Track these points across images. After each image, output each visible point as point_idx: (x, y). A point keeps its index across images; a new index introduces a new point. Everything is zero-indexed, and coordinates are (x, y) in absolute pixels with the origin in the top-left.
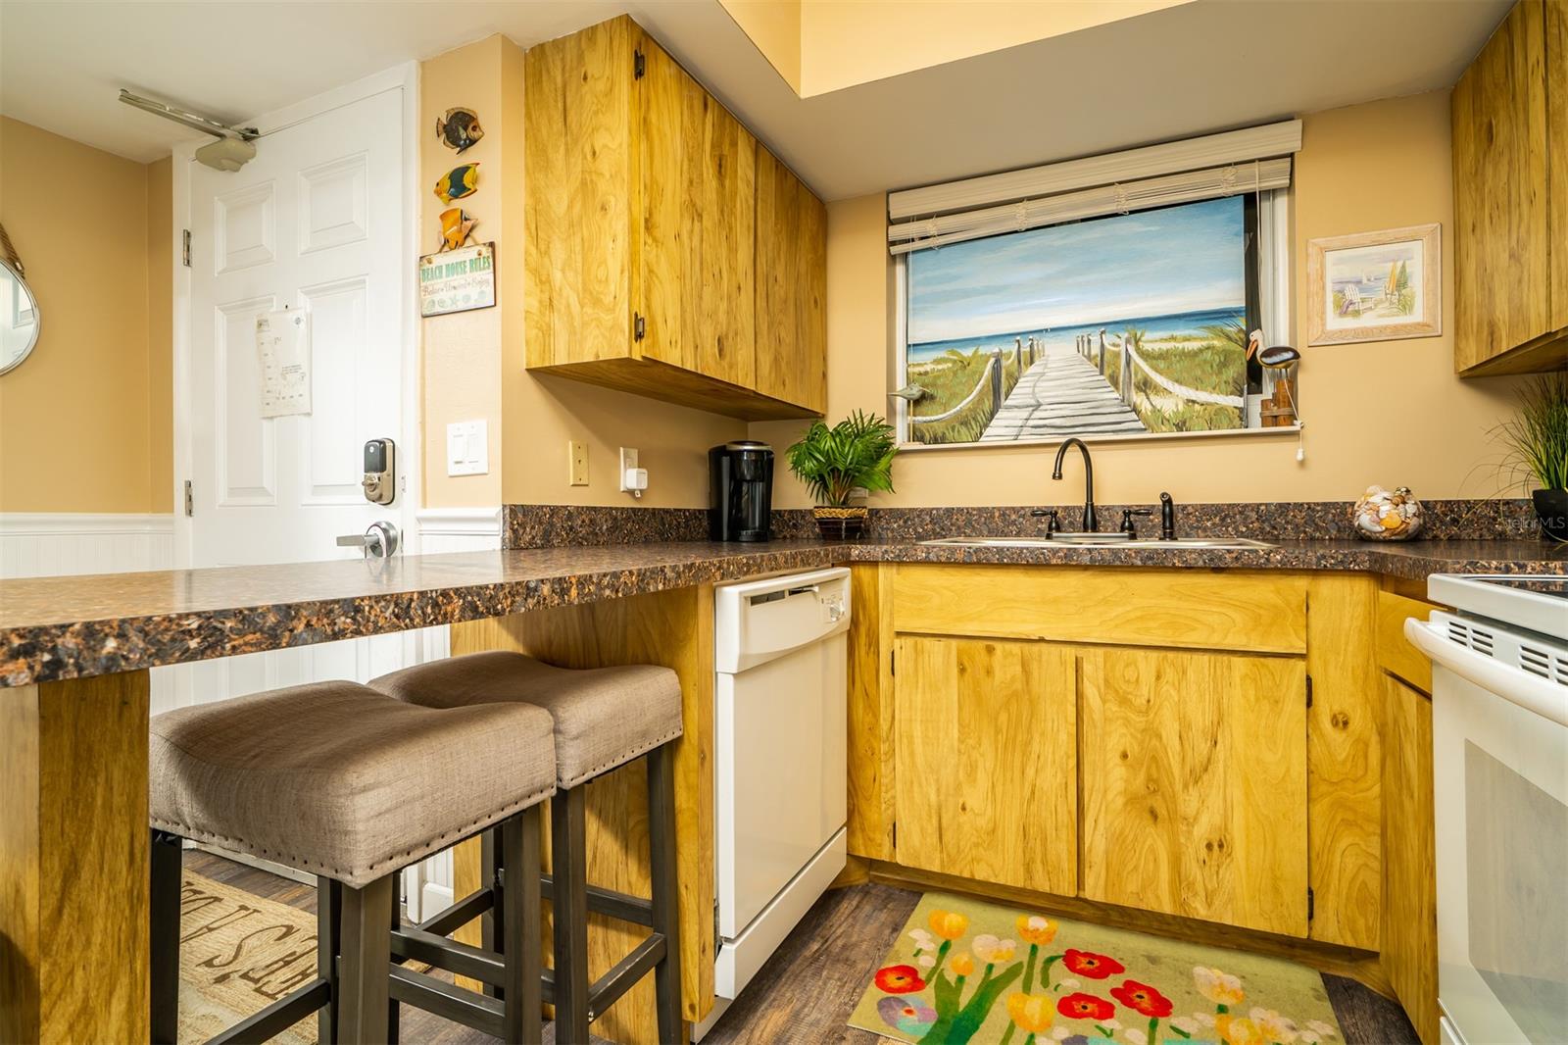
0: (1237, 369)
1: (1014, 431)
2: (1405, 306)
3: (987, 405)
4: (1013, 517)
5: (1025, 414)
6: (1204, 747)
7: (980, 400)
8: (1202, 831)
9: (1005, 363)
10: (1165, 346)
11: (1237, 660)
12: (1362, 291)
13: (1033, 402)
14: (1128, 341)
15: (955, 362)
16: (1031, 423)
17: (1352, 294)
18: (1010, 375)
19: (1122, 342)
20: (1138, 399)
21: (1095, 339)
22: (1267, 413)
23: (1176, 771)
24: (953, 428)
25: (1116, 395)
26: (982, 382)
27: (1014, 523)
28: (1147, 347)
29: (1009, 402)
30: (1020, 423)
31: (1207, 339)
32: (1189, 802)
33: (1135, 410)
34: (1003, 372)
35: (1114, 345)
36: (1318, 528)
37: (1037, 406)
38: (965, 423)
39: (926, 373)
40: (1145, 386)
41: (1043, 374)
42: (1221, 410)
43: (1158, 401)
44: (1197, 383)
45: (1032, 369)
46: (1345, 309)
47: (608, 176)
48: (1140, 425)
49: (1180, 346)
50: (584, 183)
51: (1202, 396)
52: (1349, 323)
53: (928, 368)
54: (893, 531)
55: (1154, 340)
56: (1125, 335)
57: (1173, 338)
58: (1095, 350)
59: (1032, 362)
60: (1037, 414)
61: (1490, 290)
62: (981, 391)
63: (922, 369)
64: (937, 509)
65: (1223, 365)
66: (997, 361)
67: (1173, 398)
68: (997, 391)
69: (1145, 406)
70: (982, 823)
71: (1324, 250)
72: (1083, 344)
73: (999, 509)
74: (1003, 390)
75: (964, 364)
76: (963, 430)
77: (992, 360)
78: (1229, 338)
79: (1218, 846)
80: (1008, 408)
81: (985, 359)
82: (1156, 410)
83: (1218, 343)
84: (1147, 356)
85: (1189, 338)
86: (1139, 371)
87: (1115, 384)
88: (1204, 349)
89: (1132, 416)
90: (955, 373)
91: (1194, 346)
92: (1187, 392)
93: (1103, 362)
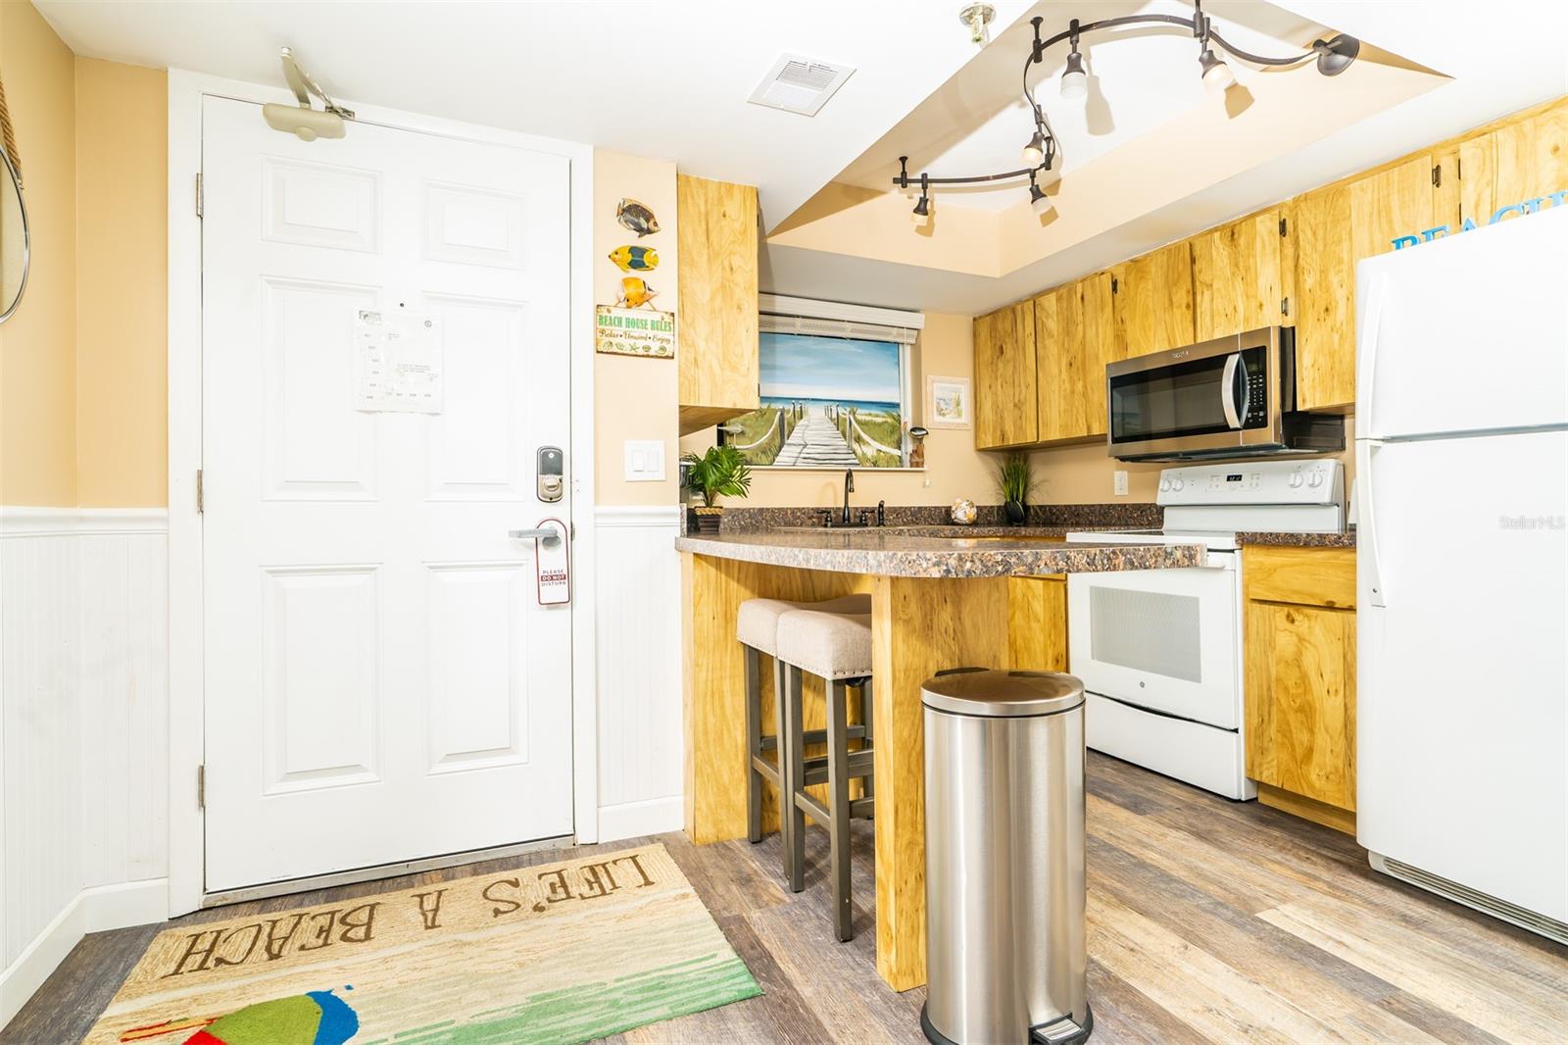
0: (895, 435)
1: (793, 460)
2: (960, 414)
3: (777, 441)
4: (799, 514)
5: (798, 449)
7: (772, 438)
9: (786, 416)
10: (868, 418)
12: (946, 404)
13: (803, 442)
14: (850, 413)
16: (802, 455)
17: (943, 406)
18: (789, 424)
19: (847, 412)
20: (855, 446)
21: (834, 408)
22: (913, 460)
24: (757, 455)
25: (845, 443)
26: (773, 426)
27: (799, 517)
28: (859, 417)
29: (789, 441)
30: (796, 455)
31: (883, 417)
33: (854, 452)
34: (786, 422)
35: (844, 414)
36: (932, 519)
37: (805, 446)
40: (858, 439)
41: (808, 426)
42: (892, 456)
43: (864, 447)
44: (881, 441)
45: (802, 422)
46: (941, 412)
48: (857, 461)
49: (873, 419)
51: (884, 448)
52: (940, 419)
55: (862, 414)
56: (848, 409)
57: (870, 415)
58: (834, 416)
59: (801, 418)
60: (805, 450)
61: (1002, 417)
62: (773, 432)
64: (753, 509)
65: (891, 432)
66: (782, 414)
67: (871, 448)
68: (783, 431)
69: (859, 452)
71: (933, 382)
72: (829, 410)
73: (790, 509)
74: (786, 433)
75: (762, 412)
76: (764, 457)
77: (779, 413)
78: (892, 419)
80: (789, 445)
81: (776, 412)
82: (864, 454)
83: (890, 420)
84: (859, 422)
85: (877, 416)
86: (856, 430)
87: (845, 437)
88: (883, 423)
89: (853, 456)
90: (757, 418)
91: (879, 420)
92: (877, 445)
93: (838, 422)
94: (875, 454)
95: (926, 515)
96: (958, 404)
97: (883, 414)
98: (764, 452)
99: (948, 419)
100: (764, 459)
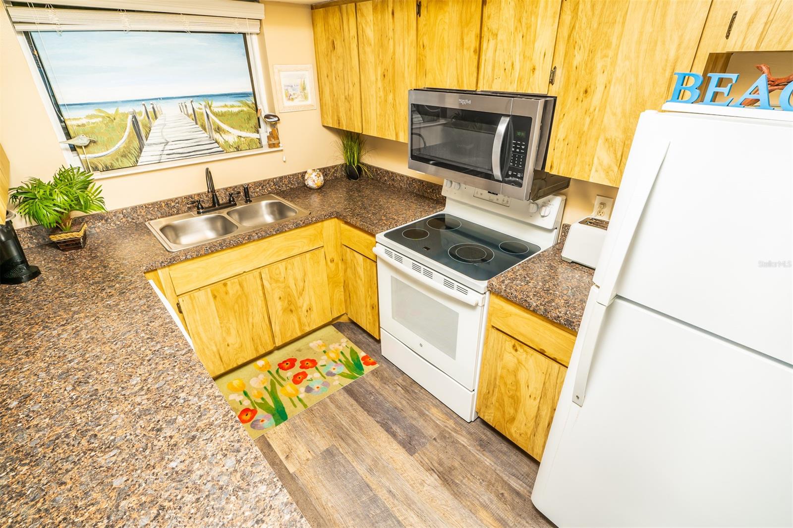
0: (254, 121)
1: (157, 157)
2: (306, 98)
3: (136, 143)
4: (173, 204)
5: (161, 147)
6: (301, 284)
7: (130, 141)
8: (305, 308)
9: (139, 118)
10: (224, 110)
12: (294, 90)
13: (164, 141)
14: (205, 107)
15: (103, 117)
16: (166, 152)
17: (291, 92)
18: (145, 126)
19: (203, 107)
20: (217, 136)
21: (189, 105)
22: (271, 142)
23: (295, 295)
24: (117, 160)
25: (206, 135)
26: (128, 130)
27: (174, 207)
28: (216, 110)
29: (149, 141)
30: (159, 153)
31: (239, 106)
32: (300, 302)
33: (216, 142)
34: (140, 124)
35: (199, 109)
37: (167, 143)
38: (124, 156)
39: (83, 125)
40: (218, 130)
41: (165, 125)
42: (252, 140)
43: (226, 137)
44: (241, 128)
45: (157, 122)
46: (290, 98)
48: (220, 149)
49: (230, 110)
51: (243, 134)
52: (290, 103)
53: (84, 121)
54: (99, 227)
56: (203, 103)
57: (226, 106)
58: (191, 111)
59: (156, 117)
60: (168, 147)
61: (337, 105)
62: (129, 136)
63: (80, 123)
65: (249, 119)
66: (134, 117)
67: (232, 135)
68: (139, 132)
69: (220, 140)
70: (237, 345)
71: (279, 71)
72: (183, 107)
73: (164, 202)
74: (143, 134)
75: (111, 119)
76: (124, 160)
77: (130, 117)
78: (249, 107)
79: (310, 309)
80: (150, 145)
81: (125, 115)
82: (226, 142)
83: (245, 109)
84: (216, 114)
85: (232, 106)
86: (214, 123)
87: (205, 129)
88: (239, 112)
89: (216, 145)
90: (106, 125)
91: (235, 110)
92: (237, 132)
93: (195, 117)
94: (236, 140)
95: (286, 183)
96: (304, 89)
97: (239, 104)
99: (298, 102)
100: (126, 163)
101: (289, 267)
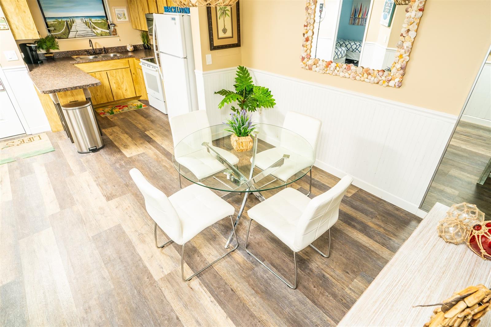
0: (107, 26)
1: (75, 36)
2: (125, 18)
3: (68, 31)
5: (75, 33)
6: (122, 80)
7: (66, 30)
8: (124, 89)
9: (68, 23)
10: (96, 21)
11: (123, 69)
12: (120, 15)
13: (76, 30)
14: (89, 20)
15: (57, 22)
16: (77, 34)
17: (119, 16)
18: (70, 25)
19: (88, 20)
20: (94, 30)
21: (84, 19)
22: (114, 33)
23: (120, 82)
24: (62, 36)
25: (90, 30)
26: (65, 26)
27: (80, 53)
28: (93, 21)
29: (71, 31)
30: (75, 34)
31: (101, 21)
32: (122, 86)
33: (94, 32)
34: (69, 24)
37: (77, 31)
39: (52, 24)
40: (94, 28)
41: (76, 25)
42: (106, 32)
43: (97, 31)
44: (102, 28)
45: (74, 24)
46: (119, 18)
47: (23, 6)
48: (95, 35)
49: (98, 21)
50: (17, 6)
51: (103, 30)
52: (119, 20)
53: (52, 23)
54: (57, 57)
55: (93, 20)
56: (89, 19)
57: (96, 20)
58: (84, 21)
59: (74, 23)
60: (77, 33)
61: (135, 21)
62: (65, 28)
63: (51, 23)
64: (65, 51)
65: (105, 25)
66: (67, 22)
67: (99, 30)
69: (95, 32)
71: (114, 9)
72: (82, 20)
73: (77, 50)
74: (70, 28)
75: (60, 23)
76: (64, 36)
78: (105, 21)
79: (126, 90)
80: (72, 31)
81: (64, 22)
82: (97, 32)
83: (103, 21)
84: (93, 23)
85: (99, 20)
86: (93, 26)
87: (90, 28)
88: (101, 22)
89: (94, 33)
90: (59, 24)
91: (100, 22)
92: (101, 29)
93: (86, 23)
94: (101, 32)
96: (124, 15)
97: (101, 20)
98: (64, 35)
99: (122, 20)
100: (65, 37)
101: (117, 72)
